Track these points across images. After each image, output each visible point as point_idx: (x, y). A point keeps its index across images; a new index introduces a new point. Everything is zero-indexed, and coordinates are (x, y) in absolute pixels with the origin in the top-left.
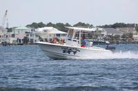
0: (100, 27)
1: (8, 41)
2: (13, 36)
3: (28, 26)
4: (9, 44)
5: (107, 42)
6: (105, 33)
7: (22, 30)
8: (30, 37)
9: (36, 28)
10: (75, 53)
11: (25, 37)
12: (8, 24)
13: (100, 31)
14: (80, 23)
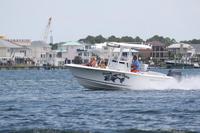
0: (185, 42)
1: (51, 63)
2: (60, 55)
3: (80, 41)
4: (54, 67)
5: (196, 65)
6: (193, 52)
7: (72, 47)
8: (83, 57)
9: (93, 43)
10: (122, 80)
11: (77, 58)
12: (51, 38)
13: (185, 49)
14: (156, 37)
